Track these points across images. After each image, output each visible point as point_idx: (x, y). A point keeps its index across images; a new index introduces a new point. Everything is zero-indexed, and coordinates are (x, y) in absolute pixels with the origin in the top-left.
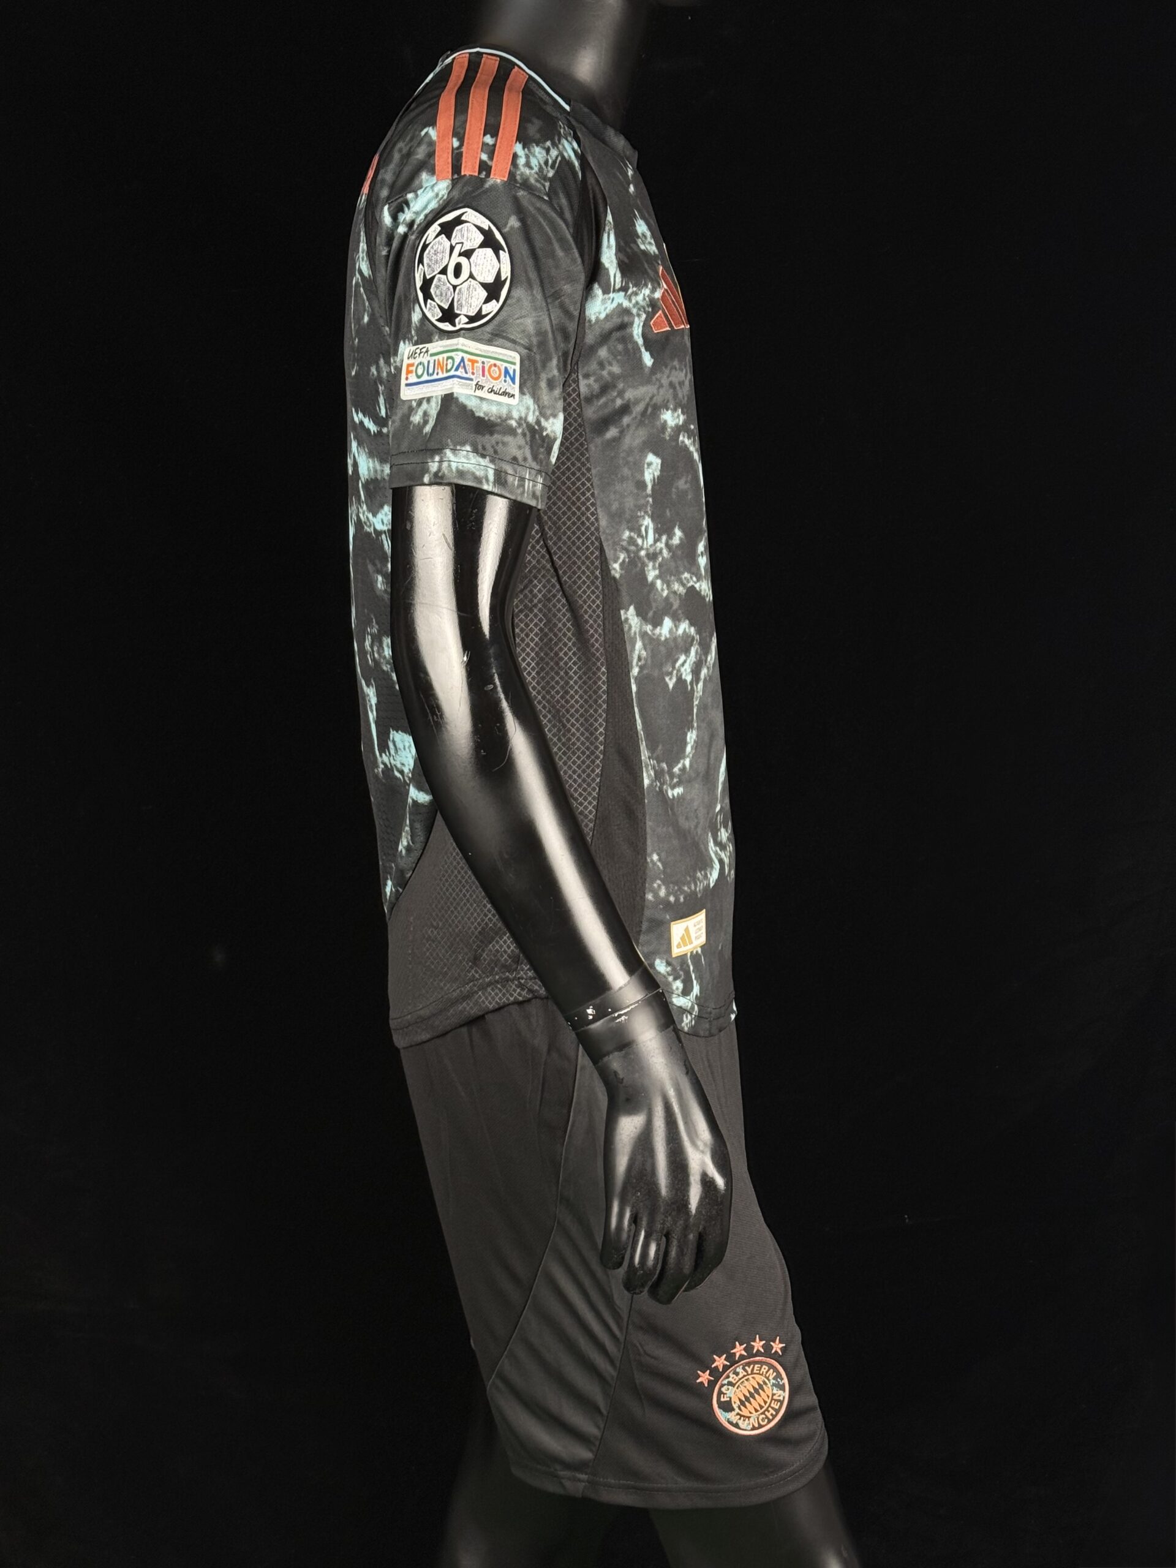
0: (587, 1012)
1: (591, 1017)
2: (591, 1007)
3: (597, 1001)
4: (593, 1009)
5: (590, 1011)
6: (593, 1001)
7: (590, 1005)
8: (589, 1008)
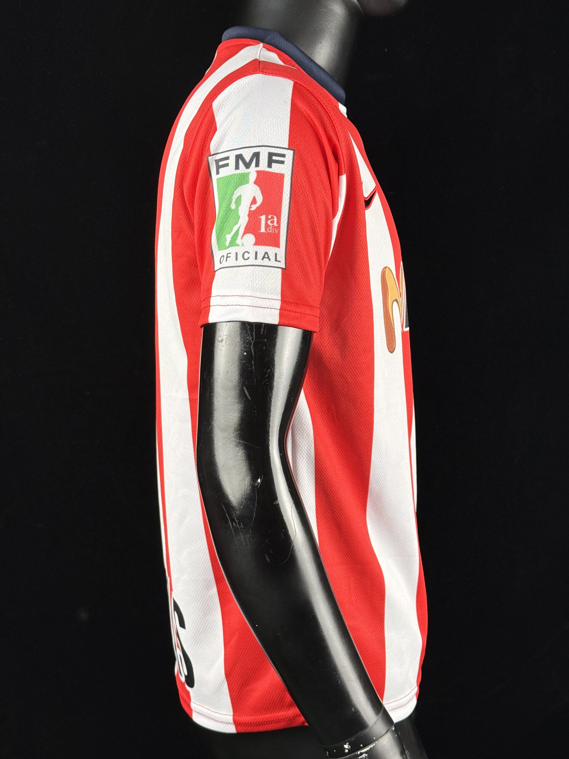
0: (344, 747)
1: (347, 751)
2: (348, 743)
3: (353, 739)
4: (349, 744)
5: (346, 746)
6: (349, 739)
7: (347, 742)
8: (346, 744)
